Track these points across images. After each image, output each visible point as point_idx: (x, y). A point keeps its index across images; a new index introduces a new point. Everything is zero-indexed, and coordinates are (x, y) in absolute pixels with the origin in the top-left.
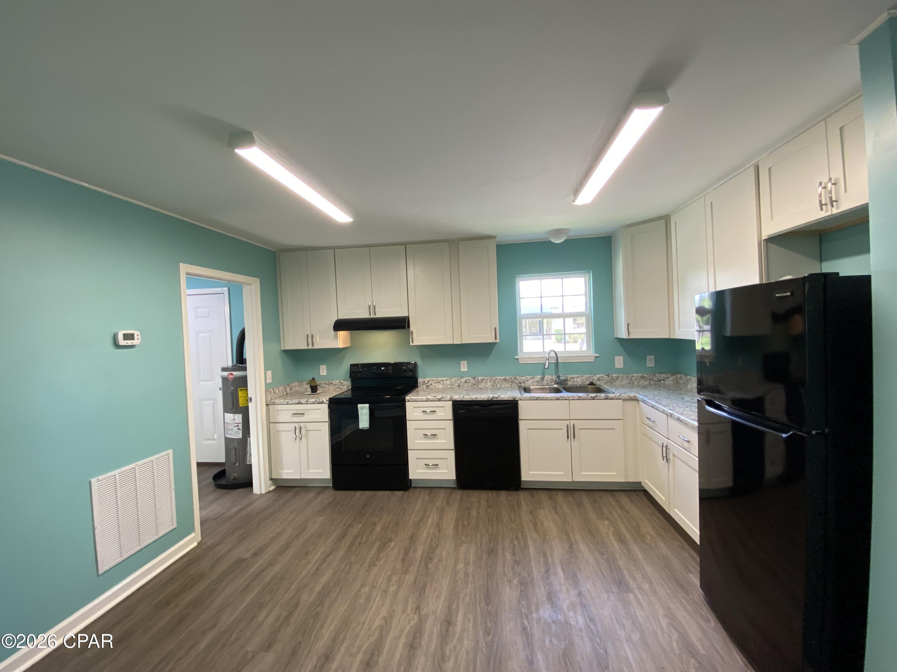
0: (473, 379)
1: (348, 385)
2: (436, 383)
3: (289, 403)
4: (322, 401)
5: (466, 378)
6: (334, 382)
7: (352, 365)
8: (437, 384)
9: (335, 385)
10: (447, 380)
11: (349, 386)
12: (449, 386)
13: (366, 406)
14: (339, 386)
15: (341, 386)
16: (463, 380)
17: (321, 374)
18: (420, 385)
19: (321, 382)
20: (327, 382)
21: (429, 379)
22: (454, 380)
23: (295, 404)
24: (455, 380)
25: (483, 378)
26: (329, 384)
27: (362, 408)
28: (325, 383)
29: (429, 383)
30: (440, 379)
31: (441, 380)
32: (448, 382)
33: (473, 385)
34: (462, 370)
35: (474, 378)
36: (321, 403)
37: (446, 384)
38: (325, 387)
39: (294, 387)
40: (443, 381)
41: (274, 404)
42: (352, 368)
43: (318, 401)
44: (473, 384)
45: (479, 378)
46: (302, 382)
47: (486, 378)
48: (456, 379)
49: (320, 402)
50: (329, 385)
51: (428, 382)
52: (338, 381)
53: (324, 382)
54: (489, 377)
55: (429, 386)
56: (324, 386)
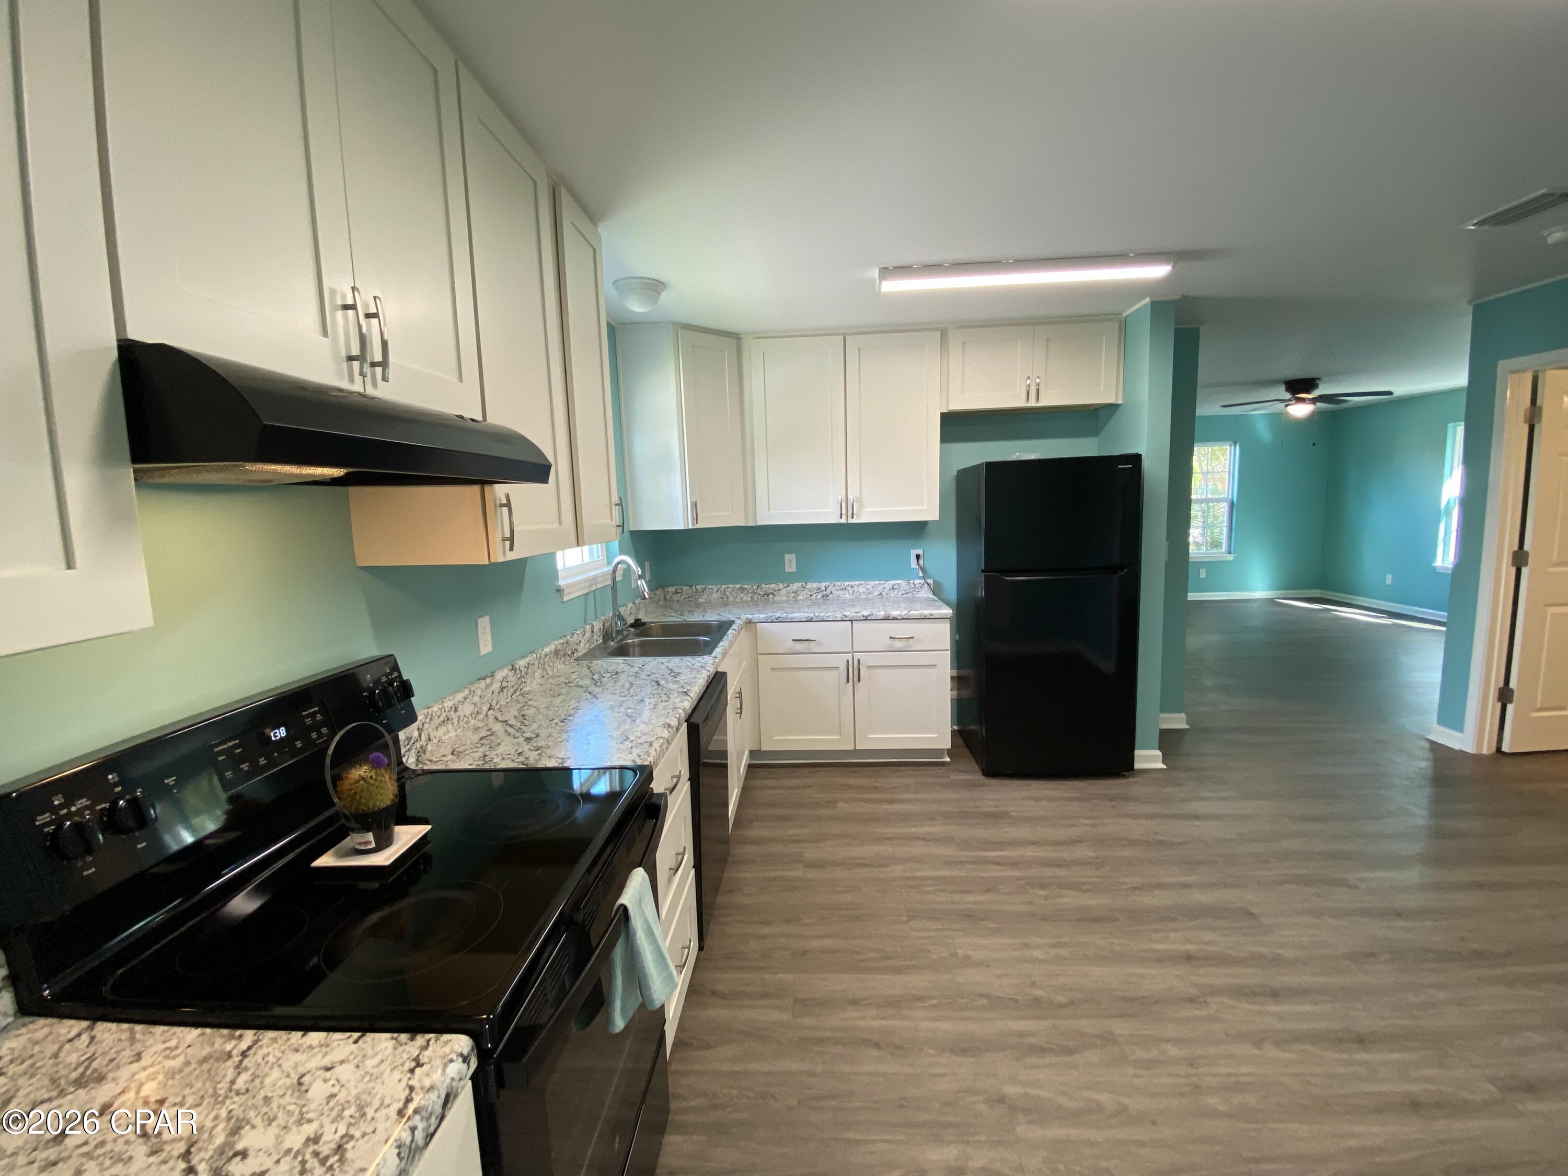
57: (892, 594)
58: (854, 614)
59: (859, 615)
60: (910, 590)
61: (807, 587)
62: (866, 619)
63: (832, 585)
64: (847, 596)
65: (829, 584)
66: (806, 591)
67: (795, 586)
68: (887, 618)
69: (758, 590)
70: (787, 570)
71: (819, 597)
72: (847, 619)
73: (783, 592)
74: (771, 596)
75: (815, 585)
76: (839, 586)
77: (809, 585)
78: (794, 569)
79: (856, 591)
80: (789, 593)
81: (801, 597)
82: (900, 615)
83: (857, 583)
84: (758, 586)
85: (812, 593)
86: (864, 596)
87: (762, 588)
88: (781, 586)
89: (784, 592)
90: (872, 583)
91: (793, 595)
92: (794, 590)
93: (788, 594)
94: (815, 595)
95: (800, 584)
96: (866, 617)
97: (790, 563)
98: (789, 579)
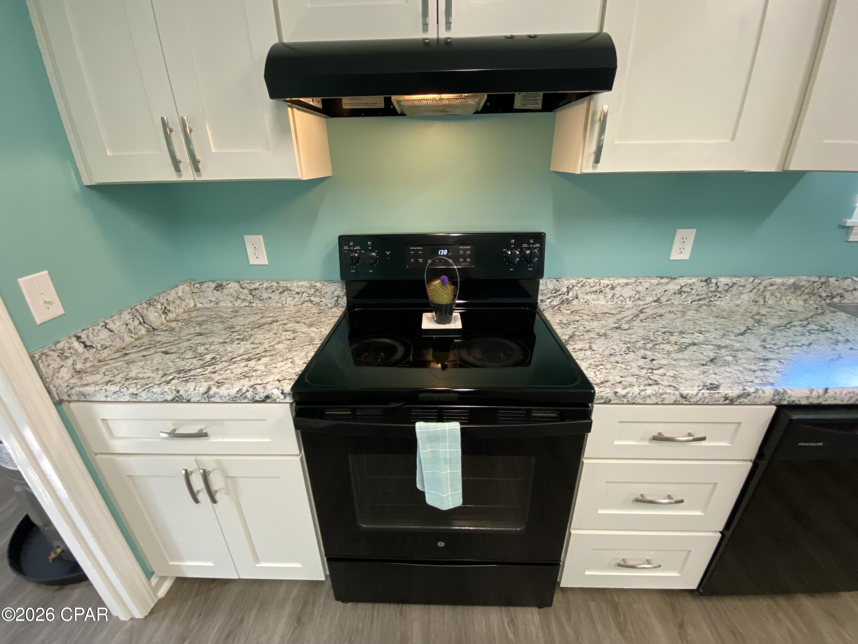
0: (704, 284)
1: (336, 293)
2: (591, 293)
3: (139, 399)
4: (267, 397)
5: (682, 281)
6: (294, 286)
7: (344, 240)
8: (594, 296)
9: (298, 293)
10: (627, 284)
11: (338, 297)
12: (630, 304)
13: (450, 431)
14: (310, 295)
15: (316, 296)
16: (673, 287)
17: (253, 261)
18: (543, 298)
19: (257, 285)
20: (274, 284)
21: (574, 282)
22: (647, 285)
23: (166, 401)
24: (651, 284)
25: (734, 280)
26: (281, 290)
27: (434, 438)
28: (267, 289)
29: (571, 294)
30: (605, 282)
31: (608, 285)
32: (628, 292)
33: (699, 300)
34: (675, 256)
35: (706, 281)
36: (263, 401)
37: (621, 296)
38: (270, 298)
39: (178, 302)
40: (613, 288)
41: (84, 398)
42: (346, 248)
43: (249, 395)
44: (698, 298)
45: (723, 280)
46: (201, 283)
47: (742, 281)
48: (655, 281)
49: (257, 398)
50: (281, 293)
51: (569, 290)
52: (306, 283)
53: (265, 285)
54: (751, 279)
55: (568, 302)
56: (265, 295)
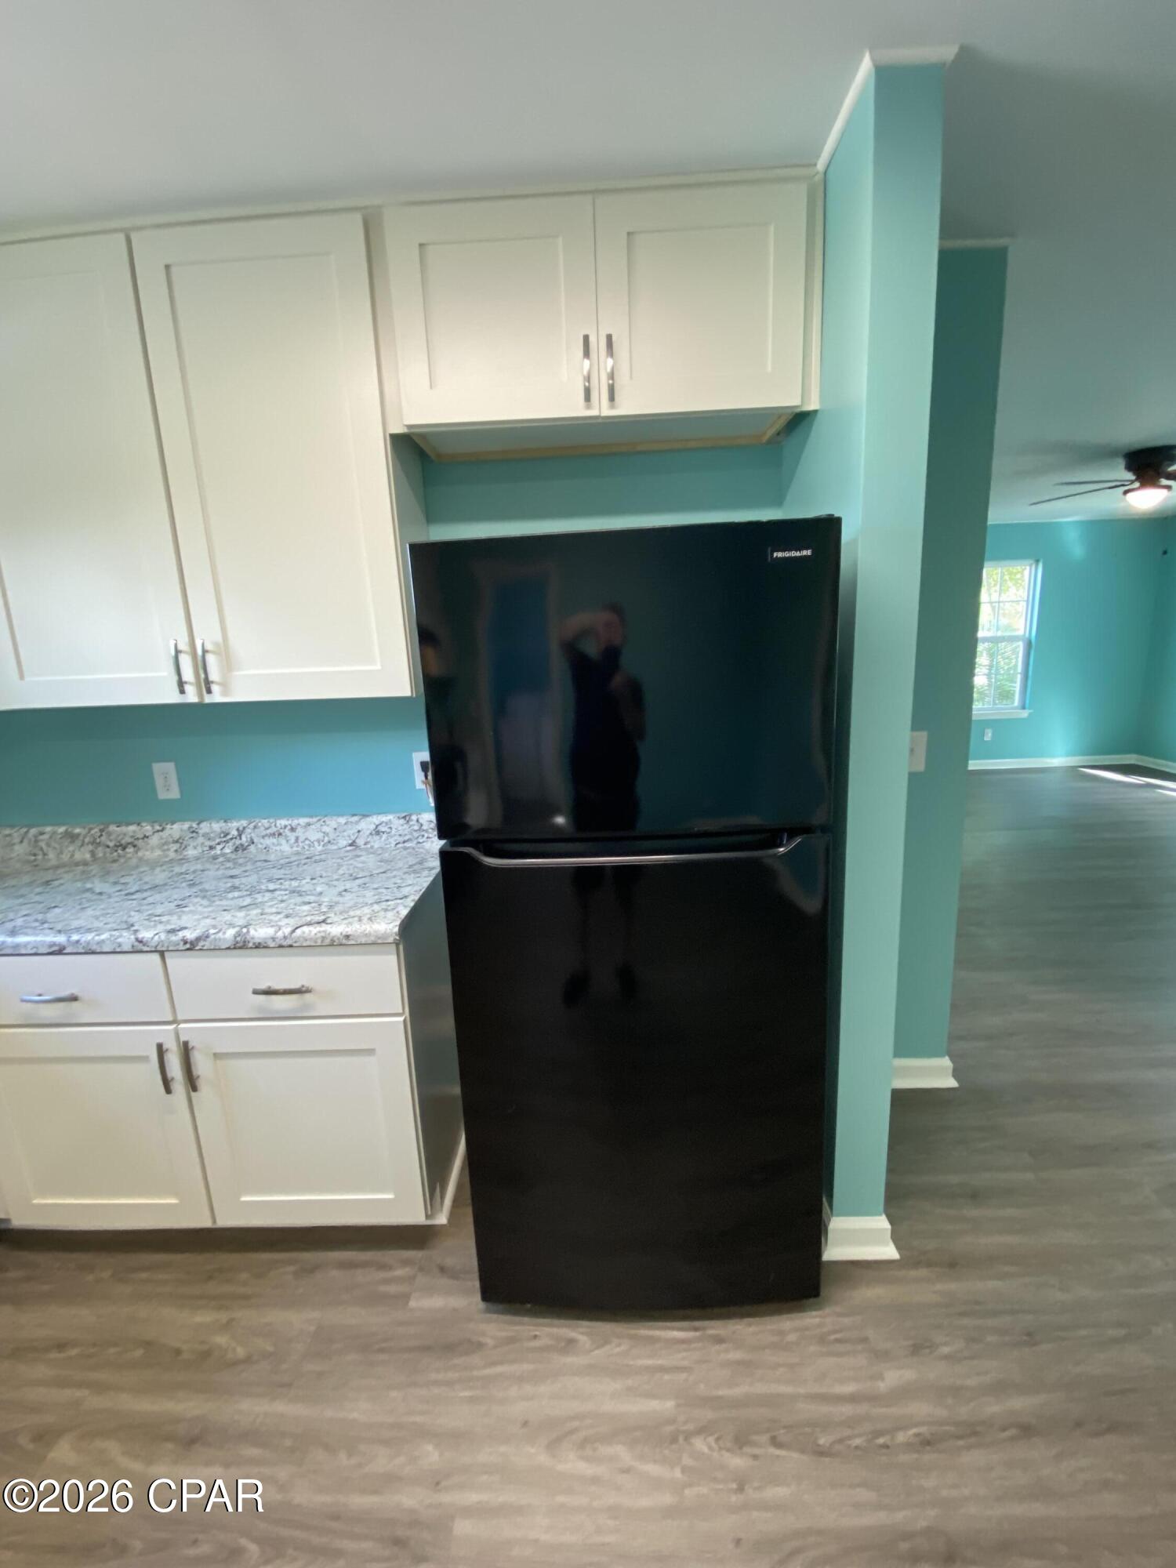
57: (377, 843)
58: (163, 936)
59: (174, 938)
60: (411, 833)
61: (201, 832)
62: (191, 946)
63: (252, 826)
64: (286, 848)
65: (244, 823)
66: (201, 840)
67: (176, 829)
68: (241, 945)
69: (103, 838)
70: (162, 795)
71: (227, 850)
72: (145, 949)
73: (157, 840)
74: (130, 850)
75: (217, 826)
76: (267, 829)
77: (205, 827)
78: (174, 794)
79: (301, 839)
80: (166, 843)
81: (191, 852)
82: (273, 939)
83: (303, 821)
84: (102, 831)
85: (213, 843)
86: (320, 848)
87: (109, 834)
88: (148, 828)
89: (154, 840)
90: (333, 822)
91: (175, 847)
92: (176, 836)
93: (164, 844)
94: (219, 847)
95: (186, 826)
96: (192, 943)
97: (166, 779)
98: (167, 813)
